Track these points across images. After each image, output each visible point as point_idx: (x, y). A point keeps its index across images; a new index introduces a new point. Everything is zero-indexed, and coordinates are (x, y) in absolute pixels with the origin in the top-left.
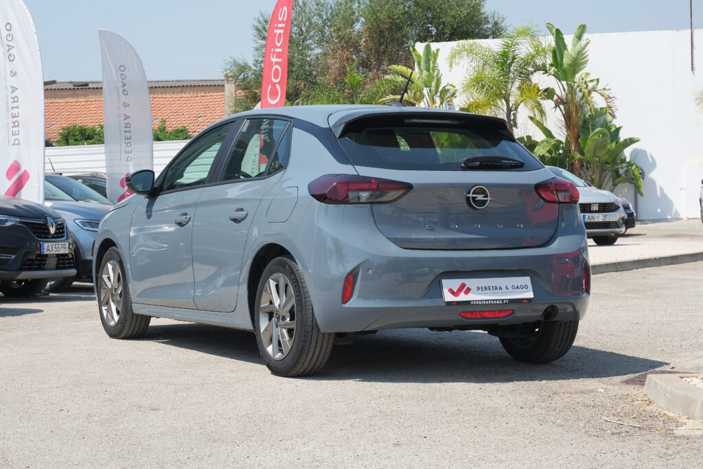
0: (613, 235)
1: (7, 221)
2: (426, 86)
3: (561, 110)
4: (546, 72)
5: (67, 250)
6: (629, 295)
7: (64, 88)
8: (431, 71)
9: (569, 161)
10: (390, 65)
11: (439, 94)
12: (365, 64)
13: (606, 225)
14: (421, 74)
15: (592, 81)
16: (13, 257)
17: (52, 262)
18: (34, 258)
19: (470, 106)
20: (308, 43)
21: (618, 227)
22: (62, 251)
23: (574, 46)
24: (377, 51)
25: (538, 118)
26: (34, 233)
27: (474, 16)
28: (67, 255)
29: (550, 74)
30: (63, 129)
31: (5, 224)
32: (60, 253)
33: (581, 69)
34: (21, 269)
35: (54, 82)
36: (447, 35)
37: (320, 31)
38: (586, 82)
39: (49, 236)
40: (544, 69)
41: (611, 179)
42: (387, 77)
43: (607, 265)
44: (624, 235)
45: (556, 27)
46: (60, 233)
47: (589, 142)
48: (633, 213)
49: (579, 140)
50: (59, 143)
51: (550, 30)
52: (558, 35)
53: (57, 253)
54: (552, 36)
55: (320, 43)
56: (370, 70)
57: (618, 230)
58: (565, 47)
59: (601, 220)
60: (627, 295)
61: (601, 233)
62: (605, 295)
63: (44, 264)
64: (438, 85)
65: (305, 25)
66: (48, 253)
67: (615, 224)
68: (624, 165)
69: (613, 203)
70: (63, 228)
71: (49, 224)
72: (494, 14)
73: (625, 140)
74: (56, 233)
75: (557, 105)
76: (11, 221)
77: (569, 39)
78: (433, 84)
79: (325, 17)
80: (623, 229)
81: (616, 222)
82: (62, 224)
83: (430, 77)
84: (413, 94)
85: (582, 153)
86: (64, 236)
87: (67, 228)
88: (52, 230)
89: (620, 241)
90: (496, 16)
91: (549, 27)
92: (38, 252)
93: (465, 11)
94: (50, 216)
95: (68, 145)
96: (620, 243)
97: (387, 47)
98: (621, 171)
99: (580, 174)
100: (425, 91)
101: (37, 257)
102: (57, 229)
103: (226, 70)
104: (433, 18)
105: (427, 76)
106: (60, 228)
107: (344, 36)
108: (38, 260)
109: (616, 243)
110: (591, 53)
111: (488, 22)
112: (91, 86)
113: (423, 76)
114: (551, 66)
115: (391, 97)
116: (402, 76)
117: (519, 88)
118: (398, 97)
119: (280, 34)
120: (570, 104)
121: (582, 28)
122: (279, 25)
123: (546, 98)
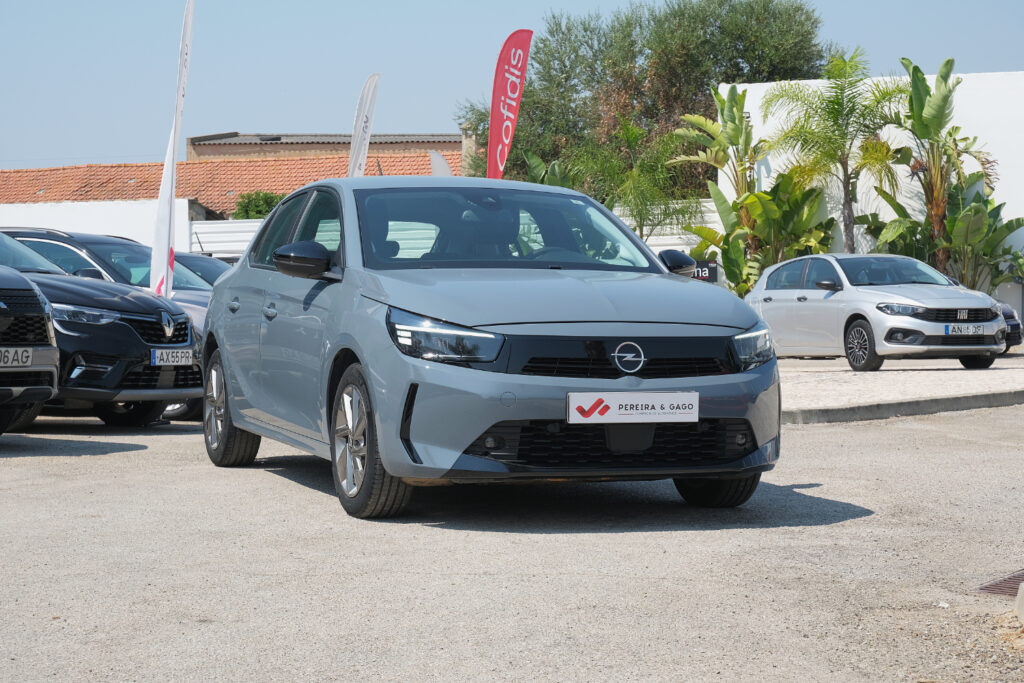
0: (988, 354)
1: (101, 316)
2: (732, 144)
3: (919, 178)
4: (900, 125)
5: (191, 360)
6: (1006, 444)
7: (248, 142)
8: (737, 122)
9: (930, 250)
10: (683, 114)
11: (749, 154)
12: (650, 113)
13: (978, 339)
14: (725, 126)
15: (965, 139)
16: (110, 369)
17: (168, 378)
18: (141, 370)
19: (792, 171)
20: (573, 83)
21: (996, 343)
22: (183, 362)
23: (938, 87)
24: (667, 96)
25: (887, 188)
26: (141, 335)
27: (802, 48)
28: (190, 367)
29: (906, 128)
30: (243, 197)
31: (98, 321)
32: (179, 364)
33: (946, 123)
34: (121, 386)
35: (235, 135)
36: (765, 74)
37: (590, 67)
38: (955, 140)
39: (164, 340)
40: (897, 122)
41: (989, 277)
42: (679, 131)
43: (976, 398)
44: (1004, 355)
45: (915, 63)
46: (180, 335)
47: (960, 225)
48: (1019, 325)
49: (945, 221)
50: (236, 216)
51: (907, 68)
52: (917, 75)
53: (175, 364)
54: (908, 77)
55: (588, 84)
56: (657, 121)
57: (995, 347)
58: (927, 92)
59: (971, 333)
60: (1002, 443)
61: (970, 351)
62: (968, 443)
63: (156, 380)
64: (747, 142)
65: (569, 58)
66: (162, 363)
67: (993, 340)
68: (1008, 257)
69: (990, 309)
70: (186, 328)
71: (165, 322)
72: (831, 46)
73: (1011, 222)
74: (174, 336)
75: (914, 173)
76: (108, 317)
77: (931, 80)
78: (741, 141)
79: (596, 47)
80: (1003, 347)
81: (993, 337)
82: (185, 323)
83: (737, 131)
84: (714, 155)
85: (949, 240)
86: (186, 341)
87: (192, 327)
88: (169, 332)
89: (997, 362)
90: (833, 48)
91: (905, 63)
92: (147, 362)
93: (791, 41)
94: (166, 311)
95: (248, 218)
96: (998, 366)
97: (679, 89)
98: (1003, 266)
99: (945, 269)
100: (731, 151)
101: (144, 369)
102: (175, 330)
103: (460, 118)
104: (746, 51)
105: (733, 130)
106: (181, 329)
107: (622, 73)
108: (147, 375)
109: (992, 366)
110: (957, 99)
111: (822, 57)
112: (284, 140)
113: (728, 130)
114: (908, 117)
115: (683, 158)
116: (700, 130)
117: (862, 148)
118: (693, 158)
119: (513, 82)
120: (933, 171)
121: (950, 65)
122: (512, 70)
123: (899, 162)
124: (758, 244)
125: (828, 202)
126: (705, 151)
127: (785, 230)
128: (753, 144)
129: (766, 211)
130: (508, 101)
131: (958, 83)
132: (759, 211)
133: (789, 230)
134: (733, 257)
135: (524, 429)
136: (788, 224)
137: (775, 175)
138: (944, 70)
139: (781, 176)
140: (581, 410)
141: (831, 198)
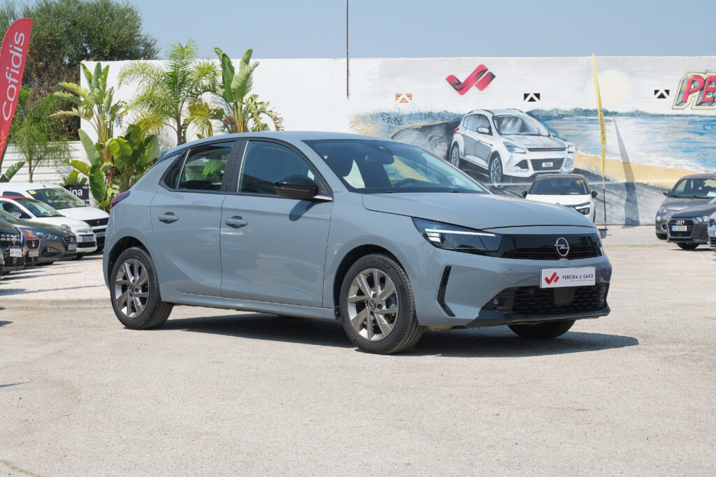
2: (97, 103)
3: (228, 129)
4: (215, 92)
8: (101, 88)
10: (60, 82)
11: (110, 111)
14: (92, 91)
15: (261, 103)
19: (139, 122)
23: (241, 68)
25: (206, 135)
29: (220, 95)
33: (247, 92)
36: (107, 55)
38: (255, 103)
40: (213, 90)
42: (57, 93)
45: (223, 51)
51: (218, 54)
52: (225, 59)
54: (219, 60)
58: (232, 70)
64: (109, 102)
75: (225, 125)
77: (236, 63)
78: (105, 100)
83: (102, 94)
84: (83, 110)
91: (217, 51)
97: (46, 64)
100: (96, 108)
105: (99, 94)
110: (255, 76)
113: (95, 94)
114: (222, 87)
115: (62, 112)
116: (72, 93)
117: (190, 108)
118: (68, 113)
119: (16, 56)
120: (238, 124)
121: (250, 52)
122: (15, 48)
123: (215, 117)
124: (115, 173)
125: (160, 145)
126: (76, 108)
127: (135, 163)
128: (112, 104)
129: (122, 150)
130: (12, 70)
131: (257, 65)
132: (118, 149)
133: (137, 163)
134: (97, 181)
135: (517, 293)
136: (137, 159)
137: (127, 126)
138: (246, 57)
139: (131, 126)
140: (547, 279)
141: (162, 141)
